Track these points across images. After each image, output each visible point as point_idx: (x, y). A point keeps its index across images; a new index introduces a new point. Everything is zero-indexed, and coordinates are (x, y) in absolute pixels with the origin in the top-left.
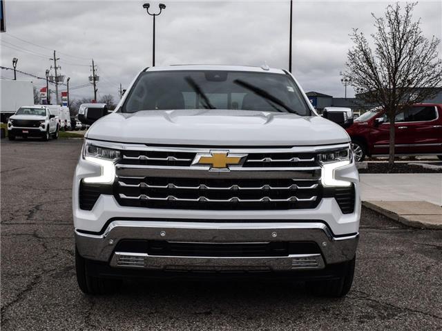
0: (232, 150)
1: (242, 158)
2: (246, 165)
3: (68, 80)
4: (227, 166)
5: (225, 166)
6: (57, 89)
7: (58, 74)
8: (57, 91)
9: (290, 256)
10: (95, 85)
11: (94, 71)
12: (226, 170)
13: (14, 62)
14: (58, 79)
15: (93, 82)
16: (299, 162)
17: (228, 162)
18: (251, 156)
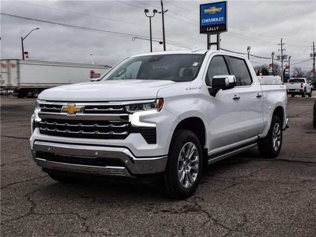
0: (77, 104)
1: (81, 108)
2: (85, 112)
3: (290, 58)
4: (75, 113)
5: (73, 112)
6: (282, 64)
7: (283, 54)
8: (282, 65)
9: (107, 167)
10: (314, 60)
11: (314, 49)
12: (74, 115)
13: (248, 49)
14: (283, 57)
15: (313, 57)
16: (113, 111)
17: (75, 111)
18: (87, 107)
